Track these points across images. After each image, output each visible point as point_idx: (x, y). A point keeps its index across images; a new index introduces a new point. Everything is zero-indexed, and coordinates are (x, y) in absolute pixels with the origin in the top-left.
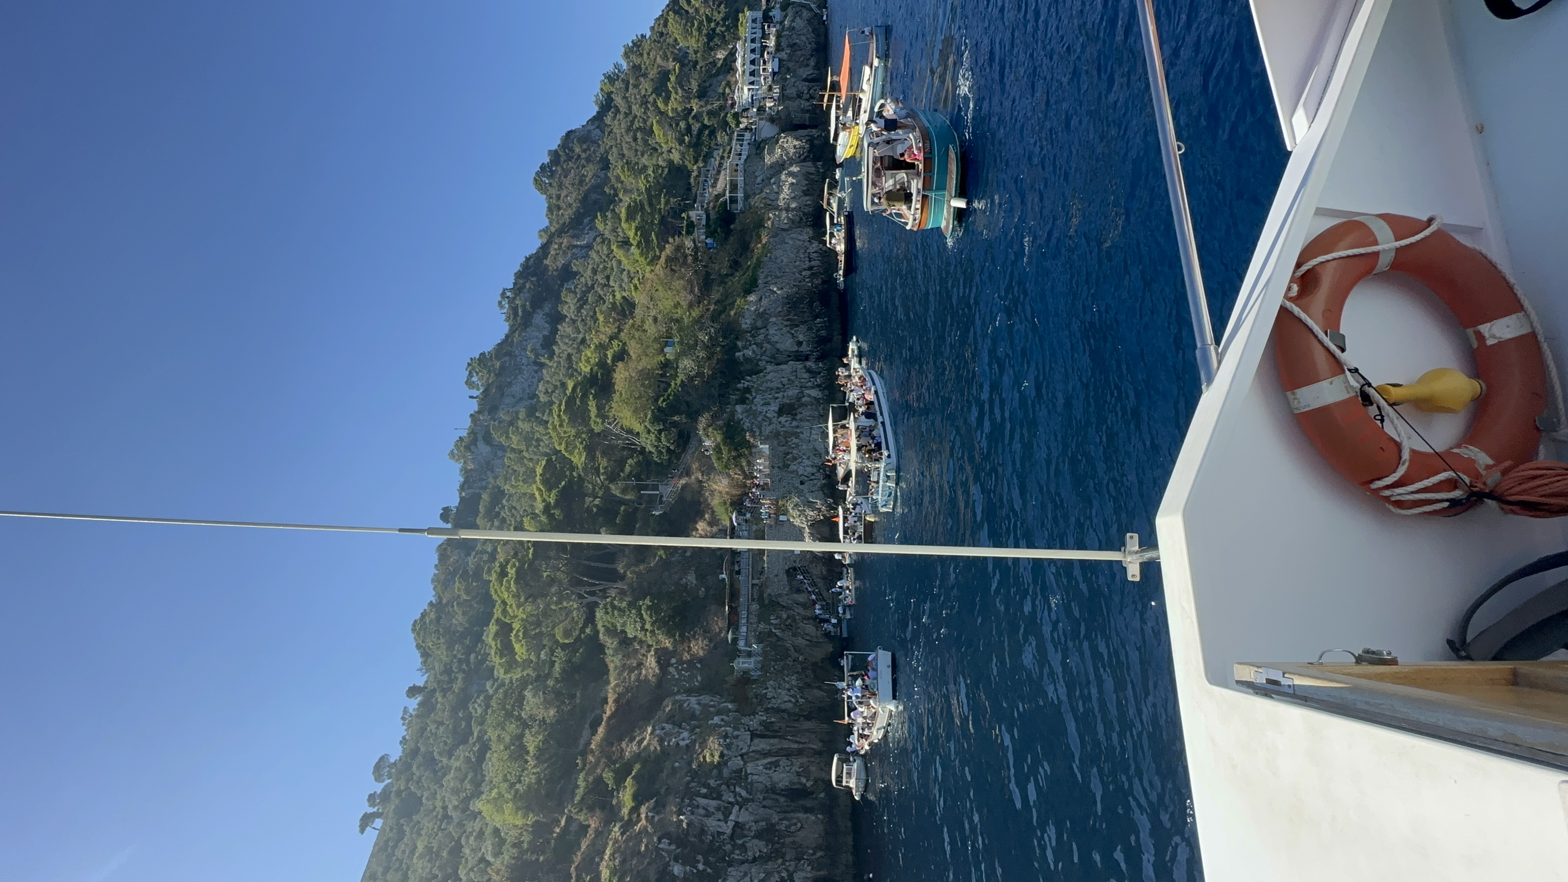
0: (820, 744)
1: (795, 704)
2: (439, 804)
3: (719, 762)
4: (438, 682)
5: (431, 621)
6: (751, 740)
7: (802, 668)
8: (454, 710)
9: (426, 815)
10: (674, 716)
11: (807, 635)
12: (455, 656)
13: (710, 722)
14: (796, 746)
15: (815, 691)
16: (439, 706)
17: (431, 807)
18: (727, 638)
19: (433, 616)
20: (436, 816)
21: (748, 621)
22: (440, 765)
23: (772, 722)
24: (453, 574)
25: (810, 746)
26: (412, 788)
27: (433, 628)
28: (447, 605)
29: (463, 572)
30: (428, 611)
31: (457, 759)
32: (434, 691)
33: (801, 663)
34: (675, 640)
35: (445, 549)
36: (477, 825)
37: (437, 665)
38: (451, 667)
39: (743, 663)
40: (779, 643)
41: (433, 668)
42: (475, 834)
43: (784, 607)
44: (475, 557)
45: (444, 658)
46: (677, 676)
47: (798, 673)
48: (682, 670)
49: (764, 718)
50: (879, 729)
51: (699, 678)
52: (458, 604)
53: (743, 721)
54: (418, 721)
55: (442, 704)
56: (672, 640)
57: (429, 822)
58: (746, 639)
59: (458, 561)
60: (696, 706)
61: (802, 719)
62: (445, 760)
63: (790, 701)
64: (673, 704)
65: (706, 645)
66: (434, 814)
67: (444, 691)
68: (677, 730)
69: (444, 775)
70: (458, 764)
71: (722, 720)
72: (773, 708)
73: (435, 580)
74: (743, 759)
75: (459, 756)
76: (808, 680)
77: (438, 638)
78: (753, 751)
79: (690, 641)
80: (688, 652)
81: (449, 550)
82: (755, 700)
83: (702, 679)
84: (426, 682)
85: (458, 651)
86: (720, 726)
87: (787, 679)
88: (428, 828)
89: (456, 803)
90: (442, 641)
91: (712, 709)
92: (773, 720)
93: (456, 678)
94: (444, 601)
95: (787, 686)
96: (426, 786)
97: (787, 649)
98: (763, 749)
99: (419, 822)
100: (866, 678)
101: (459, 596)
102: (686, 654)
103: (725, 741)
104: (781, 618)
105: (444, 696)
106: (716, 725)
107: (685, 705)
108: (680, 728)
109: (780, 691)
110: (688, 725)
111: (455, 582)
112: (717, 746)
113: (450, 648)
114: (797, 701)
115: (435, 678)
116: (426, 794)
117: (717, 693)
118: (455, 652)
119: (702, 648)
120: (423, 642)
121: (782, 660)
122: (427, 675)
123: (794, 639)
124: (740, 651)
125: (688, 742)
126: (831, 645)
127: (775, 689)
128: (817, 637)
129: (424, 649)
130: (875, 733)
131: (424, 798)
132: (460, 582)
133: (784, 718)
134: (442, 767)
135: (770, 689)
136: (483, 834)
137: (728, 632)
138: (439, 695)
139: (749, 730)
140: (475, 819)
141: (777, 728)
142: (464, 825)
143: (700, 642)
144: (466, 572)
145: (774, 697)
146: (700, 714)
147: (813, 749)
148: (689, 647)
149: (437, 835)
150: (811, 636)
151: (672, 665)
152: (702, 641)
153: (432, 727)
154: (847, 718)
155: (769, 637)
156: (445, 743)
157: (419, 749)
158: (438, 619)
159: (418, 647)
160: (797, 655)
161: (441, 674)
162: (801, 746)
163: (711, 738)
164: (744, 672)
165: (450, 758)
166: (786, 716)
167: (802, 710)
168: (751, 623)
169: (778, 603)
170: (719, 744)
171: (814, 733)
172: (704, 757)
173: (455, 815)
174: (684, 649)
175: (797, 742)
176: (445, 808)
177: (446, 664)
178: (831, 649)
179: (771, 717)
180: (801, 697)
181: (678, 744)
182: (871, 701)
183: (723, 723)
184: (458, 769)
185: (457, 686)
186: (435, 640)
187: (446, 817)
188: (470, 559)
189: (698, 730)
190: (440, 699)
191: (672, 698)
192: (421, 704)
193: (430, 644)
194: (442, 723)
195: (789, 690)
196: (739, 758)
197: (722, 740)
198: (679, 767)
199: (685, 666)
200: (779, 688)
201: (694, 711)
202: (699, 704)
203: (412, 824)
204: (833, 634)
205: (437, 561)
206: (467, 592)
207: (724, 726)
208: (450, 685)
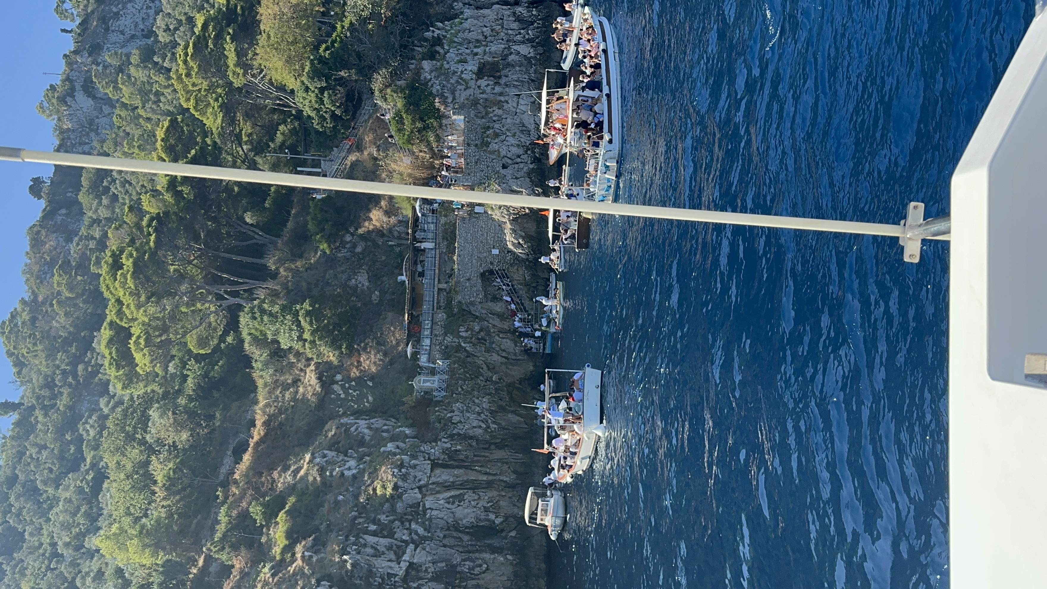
0: (513, 476)
1: (486, 430)
2: (46, 540)
3: (392, 496)
4: (38, 398)
5: (23, 323)
6: (432, 471)
7: (496, 389)
8: (60, 431)
9: (31, 553)
10: (339, 442)
11: (504, 351)
12: (58, 367)
13: (382, 449)
14: (485, 478)
15: (510, 415)
16: (39, 426)
17: (37, 544)
18: (406, 352)
19: (26, 316)
20: (43, 555)
21: (431, 332)
22: (45, 496)
23: (459, 451)
24: (51, 264)
25: (501, 478)
26: (11, 521)
27: (27, 331)
28: (43, 303)
29: (64, 262)
30: (19, 309)
31: (67, 489)
32: (33, 408)
33: (496, 383)
34: (342, 353)
35: (38, 232)
36: (95, 565)
37: (34, 377)
38: (54, 380)
39: (425, 381)
40: (469, 359)
41: (30, 381)
42: (92, 575)
43: (477, 317)
44: (78, 245)
45: (44, 369)
46: (343, 396)
47: (490, 394)
48: (349, 388)
49: (448, 445)
50: (583, 459)
51: (370, 398)
52: (59, 302)
53: (422, 448)
54: (14, 443)
55: (44, 424)
56: (337, 353)
57: (35, 561)
58: (429, 354)
59: (55, 249)
60: (366, 431)
61: (493, 447)
62: (51, 491)
63: (480, 427)
64: (337, 428)
65: (380, 360)
66: (41, 551)
67: (46, 409)
68: (341, 458)
69: (51, 507)
70: (67, 495)
71: (398, 447)
72: (459, 434)
73: (28, 271)
74: (421, 492)
75: (69, 486)
76: (501, 403)
77: (35, 344)
78: (433, 483)
79: (360, 354)
80: (357, 367)
81: (43, 232)
82: (437, 425)
83: (374, 400)
84: (22, 398)
85: (62, 361)
86: (395, 454)
87: (477, 401)
88: (33, 566)
89: (68, 540)
90: (40, 347)
91: (385, 434)
92: (459, 447)
93: (61, 394)
94: (40, 299)
95: (478, 409)
96: (28, 519)
97: (479, 367)
98: (446, 481)
99: (22, 561)
100: (571, 400)
101: (59, 293)
102: (355, 370)
103: (400, 471)
104: (472, 330)
105: (46, 415)
106: (390, 453)
107: (353, 429)
108: (346, 455)
109: (468, 415)
110: (357, 452)
111: (53, 275)
112: (390, 477)
113: (51, 356)
114: (489, 427)
115: (34, 392)
116: (29, 529)
117: (392, 416)
118: (57, 362)
119: (375, 363)
120: (15, 348)
121: (472, 379)
122: (24, 388)
123: (487, 355)
124: (421, 368)
125: (355, 471)
126: (531, 364)
127: (462, 412)
128: (515, 354)
129: (17, 357)
130: (579, 463)
131: (26, 533)
132: (60, 275)
133: (471, 446)
134: (48, 498)
135: (456, 413)
136: (103, 573)
137: (407, 345)
138: (38, 413)
139: (429, 459)
140: (92, 558)
141: (462, 457)
142: (79, 565)
143: (372, 356)
144: (66, 263)
145: (460, 422)
146: (371, 440)
147: (506, 482)
148: (359, 362)
149: (45, 575)
150: (509, 353)
151: (337, 382)
152: (375, 356)
153: (33, 451)
154: (546, 446)
155: (456, 352)
156: (51, 471)
157: (17, 476)
158: (33, 320)
159: (10, 354)
160: (490, 374)
161: (41, 388)
162: (491, 478)
163: (384, 468)
164: (426, 393)
165: (57, 488)
166: (474, 444)
167: (494, 437)
168: (436, 335)
169: (470, 312)
170: (393, 475)
171: (507, 463)
172: (374, 490)
173: (67, 553)
174: (352, 364)
175: (486, 473)
176: (54, 545)
177: (46, 377)
178: (531, 368)
179: (456, 444)
180: (494, 423)
181: (342, 474)
182: (575, 427)
183: (397, 451)
184: (69, 501)
185: (63, 402)
186: (30, 346)
187: (56, 555)
188: (72, 247)
189: (368, 458)
190: (40, 418)
191: (336, 421)
192: (18, 424)
193: (24, 351)
194: (45, 447)
195: (479, 414)
196: (417, 490)
197: (396, 470)
198: (343, 500)
199: (353, 383)
200: (467, 411)
201: (363, 437)
202: (369, 428)
203: (13, 563)
204: (534, 350)
205: (28, 248)
206: (71, 288)
207: (399, 454)
208: (53, 402)
